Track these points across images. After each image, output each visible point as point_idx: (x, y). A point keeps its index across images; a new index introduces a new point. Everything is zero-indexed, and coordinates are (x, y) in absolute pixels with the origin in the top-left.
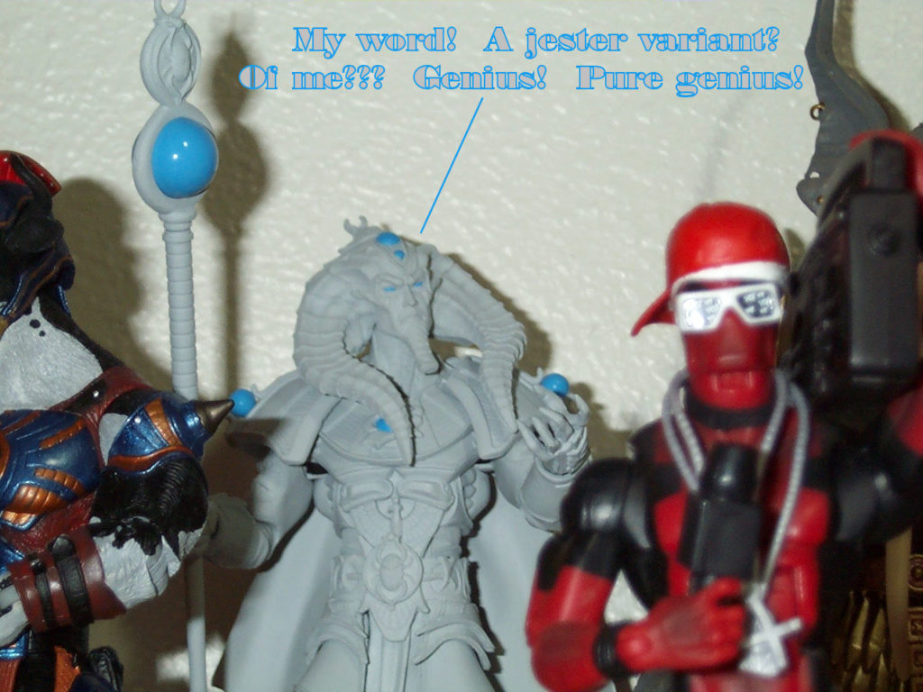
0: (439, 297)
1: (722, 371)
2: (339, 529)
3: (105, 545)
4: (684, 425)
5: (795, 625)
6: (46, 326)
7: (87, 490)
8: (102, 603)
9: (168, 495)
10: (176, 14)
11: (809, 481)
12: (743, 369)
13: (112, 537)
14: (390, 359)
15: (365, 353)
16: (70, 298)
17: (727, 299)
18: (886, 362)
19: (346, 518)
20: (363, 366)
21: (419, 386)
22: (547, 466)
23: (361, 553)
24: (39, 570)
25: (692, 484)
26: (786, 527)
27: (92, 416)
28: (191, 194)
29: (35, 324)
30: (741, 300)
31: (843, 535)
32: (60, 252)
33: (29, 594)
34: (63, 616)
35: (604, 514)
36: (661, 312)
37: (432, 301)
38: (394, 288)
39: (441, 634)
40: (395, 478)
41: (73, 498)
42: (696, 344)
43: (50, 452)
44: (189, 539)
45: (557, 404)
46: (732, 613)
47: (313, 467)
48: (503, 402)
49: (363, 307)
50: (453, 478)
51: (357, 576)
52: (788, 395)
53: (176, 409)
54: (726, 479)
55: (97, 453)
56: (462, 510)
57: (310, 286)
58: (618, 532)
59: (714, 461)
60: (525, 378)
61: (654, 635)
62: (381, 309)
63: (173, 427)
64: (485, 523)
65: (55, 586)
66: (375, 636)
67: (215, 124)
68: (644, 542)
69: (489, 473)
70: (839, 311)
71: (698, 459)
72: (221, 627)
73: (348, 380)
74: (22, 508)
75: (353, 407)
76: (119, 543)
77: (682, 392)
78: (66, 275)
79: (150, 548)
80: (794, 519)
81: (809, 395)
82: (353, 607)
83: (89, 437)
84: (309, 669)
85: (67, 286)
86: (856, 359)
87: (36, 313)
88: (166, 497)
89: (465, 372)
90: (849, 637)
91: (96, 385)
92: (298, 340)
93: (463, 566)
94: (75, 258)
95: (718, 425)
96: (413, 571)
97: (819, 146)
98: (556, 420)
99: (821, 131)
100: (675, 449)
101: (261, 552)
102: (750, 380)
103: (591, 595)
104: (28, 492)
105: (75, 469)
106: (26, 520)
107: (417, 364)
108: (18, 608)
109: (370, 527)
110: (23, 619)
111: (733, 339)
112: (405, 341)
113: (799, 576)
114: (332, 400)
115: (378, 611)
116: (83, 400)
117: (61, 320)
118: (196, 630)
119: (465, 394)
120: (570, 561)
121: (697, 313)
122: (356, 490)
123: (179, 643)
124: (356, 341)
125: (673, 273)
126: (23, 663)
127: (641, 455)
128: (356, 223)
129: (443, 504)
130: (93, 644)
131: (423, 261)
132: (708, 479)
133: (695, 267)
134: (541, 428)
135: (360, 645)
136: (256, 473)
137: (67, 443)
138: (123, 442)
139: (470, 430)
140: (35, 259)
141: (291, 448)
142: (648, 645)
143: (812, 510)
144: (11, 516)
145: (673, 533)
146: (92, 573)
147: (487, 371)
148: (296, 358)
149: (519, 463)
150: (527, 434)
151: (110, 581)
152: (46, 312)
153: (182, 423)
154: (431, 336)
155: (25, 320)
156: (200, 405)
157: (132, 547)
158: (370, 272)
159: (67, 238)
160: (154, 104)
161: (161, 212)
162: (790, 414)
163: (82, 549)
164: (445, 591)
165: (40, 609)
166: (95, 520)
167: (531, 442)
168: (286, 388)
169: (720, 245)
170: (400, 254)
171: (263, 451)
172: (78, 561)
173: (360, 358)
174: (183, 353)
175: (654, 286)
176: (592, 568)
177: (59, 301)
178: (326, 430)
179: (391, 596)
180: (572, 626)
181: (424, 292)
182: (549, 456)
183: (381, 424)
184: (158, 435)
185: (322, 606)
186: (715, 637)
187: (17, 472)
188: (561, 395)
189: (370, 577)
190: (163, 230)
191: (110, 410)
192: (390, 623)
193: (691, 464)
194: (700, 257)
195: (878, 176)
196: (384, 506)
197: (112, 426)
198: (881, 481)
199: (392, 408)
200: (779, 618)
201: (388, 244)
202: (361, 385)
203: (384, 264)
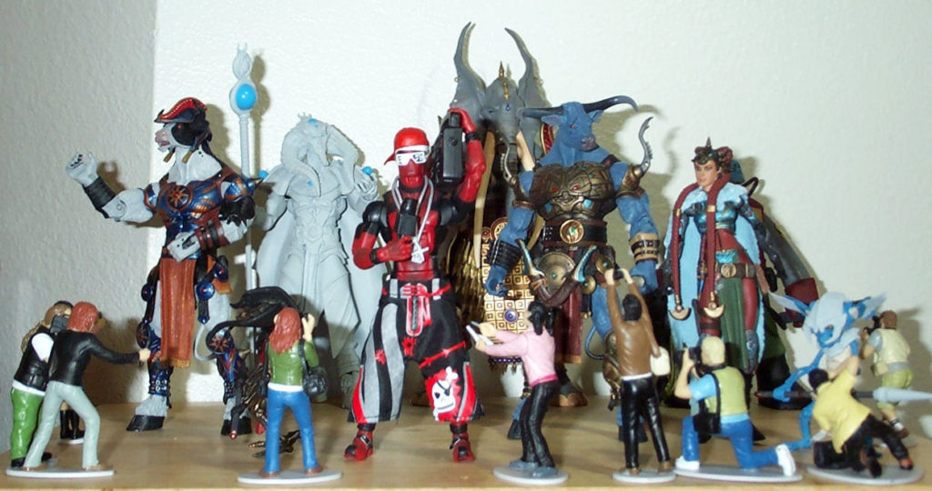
0: (330, 140)
1: (409, 177)
2: (296, 217)
3: (224, 223)
4: (398, 192)
5: (427, 249)
6: (204, 153)
7: (217, 205)
8: (222, 242)
9: (244, 207)
10: (244, 51)
11: (432, 209)
12: (415, 176)
13: (226, 221)
14: (312, 162)
15: (304, 159)
16: (211, 144)
17: (410, 156)
18: (452, 176)
19: (298, 214)
20: (303, 164)
21: (323, 170)
22: (364, 198)
23: (303, 225)
24: (204, 231)
25: (399, 207)
26: (425, 221)
27: (219, 182)
28: (248, 108)
29: (200, 153)
30: (414, 156)
31: (442, 224)
32: (208, 131)
33: (201, 238)
34: (211, 245)
35: (375, 217)
36: (392, 158)
37: (327, 142)
38: (314, 137)
39: (328, 252)
40: (314, 201)
41: (213, 209)
42: (402, 169)
43: (205, 194)
44: (250, 222)
45: (367, 178)
46: (409, 246)
47: (287, 197)
48: (350, 176)
49: (303, 144)
50: (333, 201)
51: (301, 233)
52: (427, 181)
53: (245, 181)
54: (408, 208)
55: (220, 194)
56: (336, 211)
57: (286, 136)
58: (379, 222)
59: (405, 202)
60: (357, 167)
61: (387, 251)
62: (309, 145)
63: (245, 186)
64: (343, 215)
65: (209, 236)
66: (307, 253)
67: (253, 85)
68: (386, 225)
69: (345, 199)
70: (441, 161)
71: (401, 202)
72: (256, 248)
73: (299, 168)
74: (197, 211)
75: (301, 177)
76: (228, 223)
77: (398, 182)
78: (210, 137)
79: (238, 224)
80: (428, 219)
81: (434, 183)
82: (300, 243)
83: (218, 189)
84: (286, 263)
85: (210, 140)
86: (445, 175)
87: (200, 149)
88: (243, 209)
89: (338, 165)
90: (463, 254)
91: (220, 173)
92: (282, 154)
93: (336, 230)
94: (213, 132)
95: (408, 192)
96: (320, 232)
97: (457, 91)
98: (367, 183)
99: (458, 86)
100: (395, 198)
101: (269, 225)
102: (417, 179)
103: (371, 240)
104: (198, 206)
105: (213, 200)
106: (198, 216)
107: (322, 163)
108: (197, 243)
109: (306, 217)
110: (199, 246)
111: (412, 167)
112: (318, 155)
113: (429, 235)
114: (292, 175)
115: (308, 244)
116: (216, 177)
117: (208, 151)
118: (248, 248)
119: (338, 173)
120: (365, 231)
121: (404, 160)
122: (301, 205)
123: (243, 251)
124: (302, 155)
125: (396, 148)
126: (198, 260)
127: (385, 201)
128: (302, 115)
129: (329, 209)
130: (218, 255)
131: (324, 128)
132: (403, 206)
133: (402, 147)
134: (361, 186)
135: (302, 255)
136: (267, 199)
137: (211, 191)
138: (228, 191)
139: (339, 185)
140: (200, 133)
141: (279, 190)
142: (385, 255)
143: (434, 216)
144: (193, 214)
145: (393, 223)
146: (220, 232)
147: (345, 165)
148: (282, 160)
149: (356, 196)
150: (357, 187)
151: (226, 235)
152: (203, 149)
153: (247, 185)
154: (326, 153)
155: (197, 151)
156: (252, 180)
157: (232, 223)
158: (305, 131)
159: (211, 127)
160: (237, 80)
161: (239, 115)
162: (429, 187)
163: (216, 225)
164: (330, 238)
165: (204, 243)
166: (220, 216)
167: (359, 190)
168: (277, 171)
169: (408, 141)
170: (316, 126)
171: (270, 191)
172: (216, 229)
173: (303, 161)
174: (245, 164)
175: (391, 151)
176: (371, 233)
177: (207, 146)
178: (292, 184)
179: (313, 240)
180: (365, 249)
181: (325, 139)
182: (363, 194)
183: (310, 183)
184: (239, 189)
185: (290, 242)
186: (404, 252)
187: (196, 200)
188: (368, 174)
189: (305, 233)
190: (238, 120)
191: (225, 180)
192: (312, 248)
193: (399, 202)
194: (403, 144)
195: (453, 122)
196: (310, 210)
197: (225, 186)
198: (454, 208)
199: (313, 178)
200: (423, 247)
201: (313, 124)
202: (303, 170)
203: (311, 130)
